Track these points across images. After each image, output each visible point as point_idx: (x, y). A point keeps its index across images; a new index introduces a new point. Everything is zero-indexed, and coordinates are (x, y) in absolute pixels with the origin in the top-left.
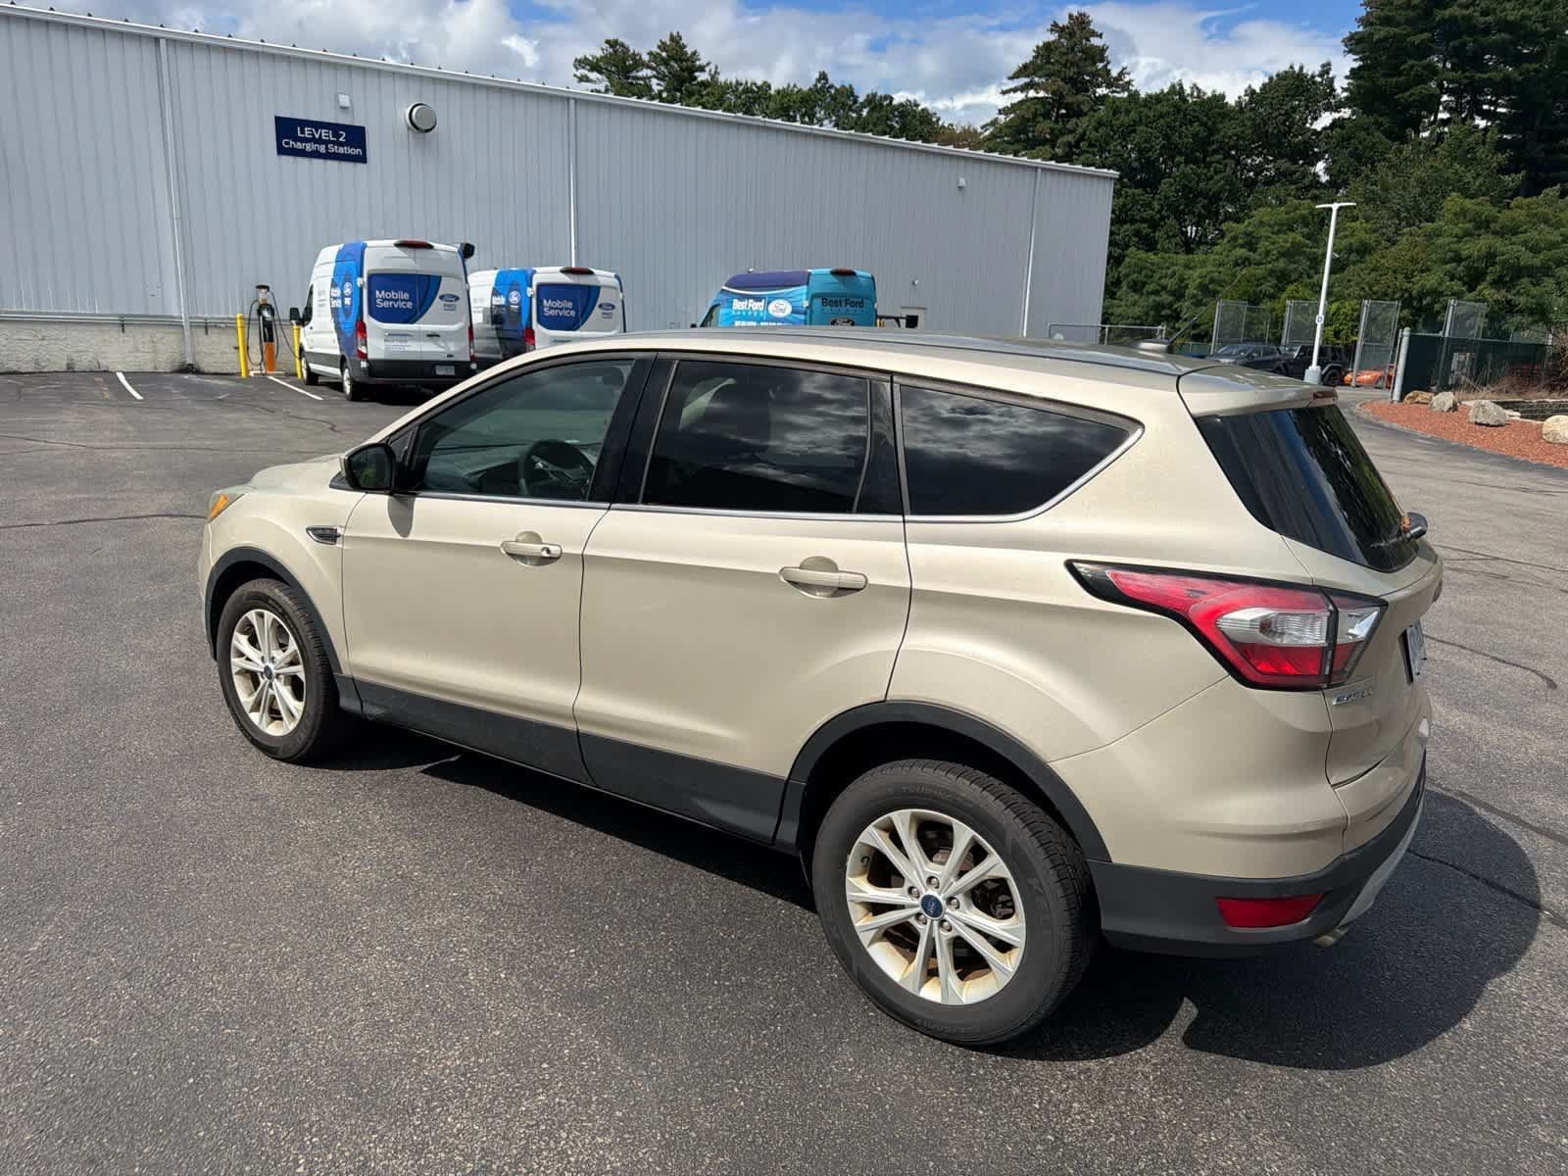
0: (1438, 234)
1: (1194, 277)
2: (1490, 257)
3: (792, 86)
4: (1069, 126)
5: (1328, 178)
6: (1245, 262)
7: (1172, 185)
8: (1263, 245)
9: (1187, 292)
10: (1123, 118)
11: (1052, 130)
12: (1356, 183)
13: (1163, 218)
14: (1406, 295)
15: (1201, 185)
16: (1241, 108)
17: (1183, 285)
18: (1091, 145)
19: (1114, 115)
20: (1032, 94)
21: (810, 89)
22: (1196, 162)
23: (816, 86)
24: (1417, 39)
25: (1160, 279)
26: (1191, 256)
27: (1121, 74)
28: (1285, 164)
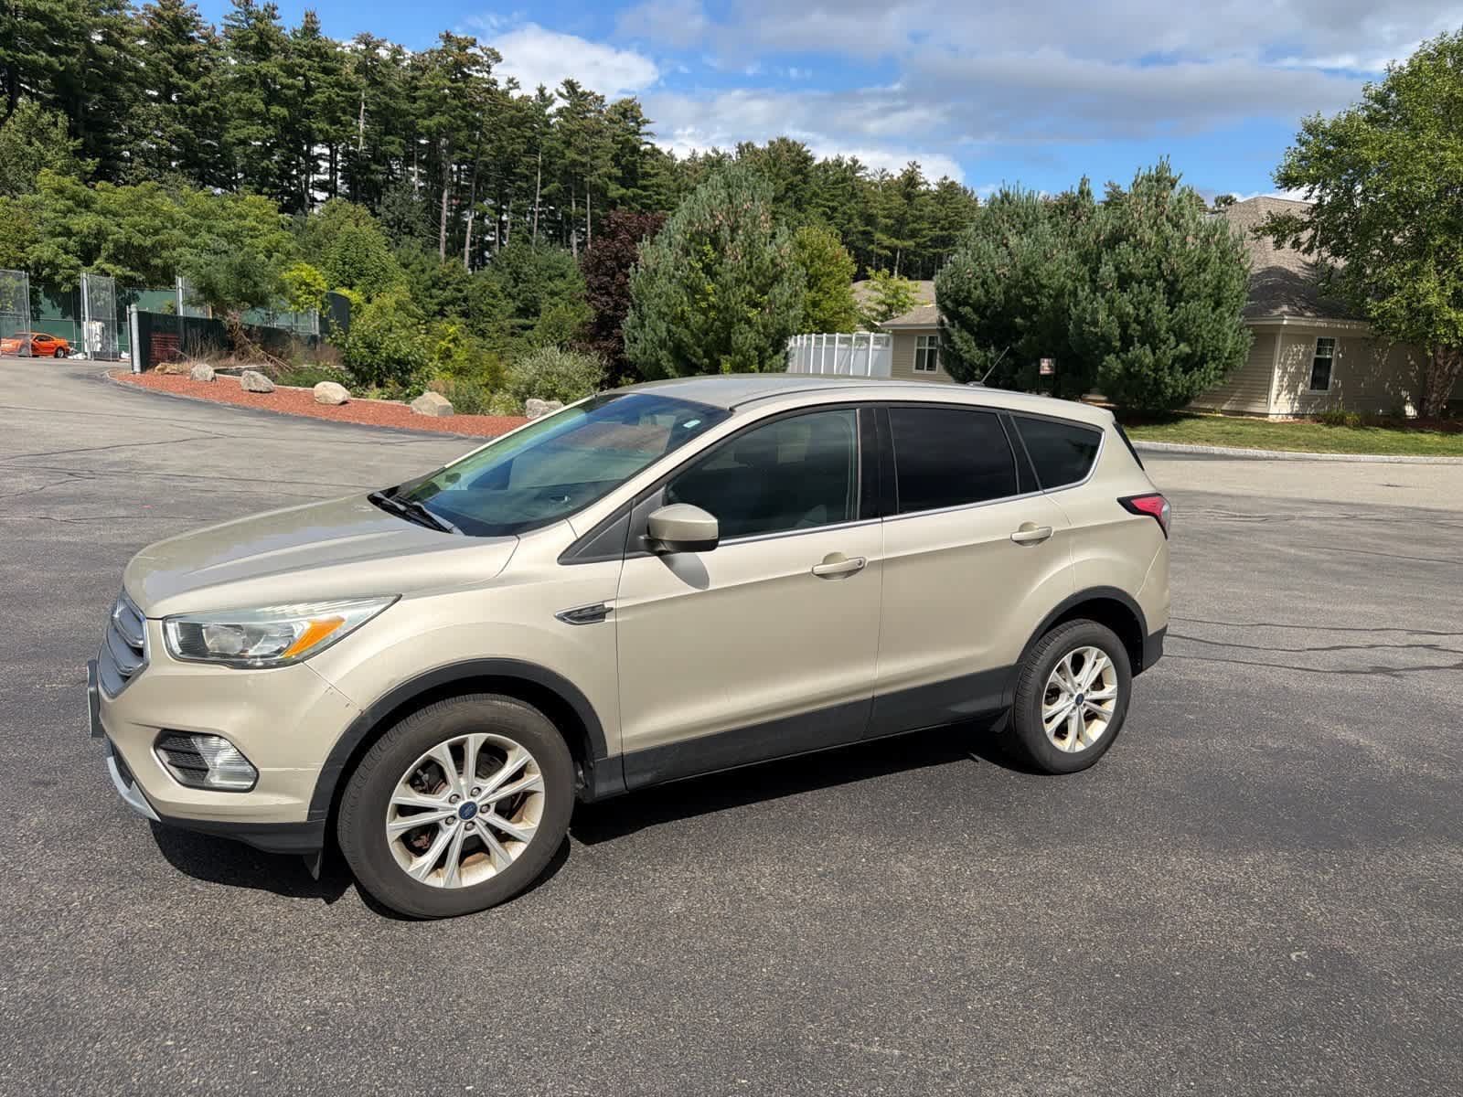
0: (38, 207)
14: (23, 264)
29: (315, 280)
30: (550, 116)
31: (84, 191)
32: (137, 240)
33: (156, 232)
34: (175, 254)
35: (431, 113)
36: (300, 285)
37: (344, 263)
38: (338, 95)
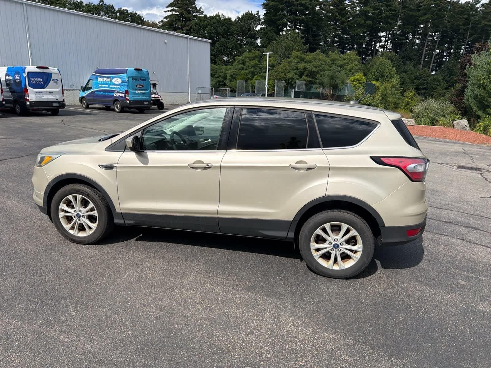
0: (291, 62)
1: (229, 73)
2: (305, 69)
3: (91, 3)
4: (187, 24)
5: (260, 44)
6: (242, 69)
7: (219, 44)
8: (247, 64)
9: (227, 77)
10: (203, 23)
11: (182, 25)
12: (269, 46)
13: (217, 54)
14: (285, 79)
15: (227, 45)
16: (236, 22)
17: (226, 75)
18: (194, 31)
19: (200, 21)
20: (174, 13)
21: (98, 5)
22: (225, 37)
23: (99, 4)
24: (281, 6)
25: (219, 73)
26: (227, 66)
27: (200, 9)
28: (249, 40)
29: (362, 79)
30: (478, 8)
31: (303, 56)
32: (314, 69)
33: (320, 66)
34: (324, 73)
35: (425, 14)
36: (357, 81)
37: (377, 73)
38: (390, 13)
